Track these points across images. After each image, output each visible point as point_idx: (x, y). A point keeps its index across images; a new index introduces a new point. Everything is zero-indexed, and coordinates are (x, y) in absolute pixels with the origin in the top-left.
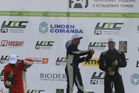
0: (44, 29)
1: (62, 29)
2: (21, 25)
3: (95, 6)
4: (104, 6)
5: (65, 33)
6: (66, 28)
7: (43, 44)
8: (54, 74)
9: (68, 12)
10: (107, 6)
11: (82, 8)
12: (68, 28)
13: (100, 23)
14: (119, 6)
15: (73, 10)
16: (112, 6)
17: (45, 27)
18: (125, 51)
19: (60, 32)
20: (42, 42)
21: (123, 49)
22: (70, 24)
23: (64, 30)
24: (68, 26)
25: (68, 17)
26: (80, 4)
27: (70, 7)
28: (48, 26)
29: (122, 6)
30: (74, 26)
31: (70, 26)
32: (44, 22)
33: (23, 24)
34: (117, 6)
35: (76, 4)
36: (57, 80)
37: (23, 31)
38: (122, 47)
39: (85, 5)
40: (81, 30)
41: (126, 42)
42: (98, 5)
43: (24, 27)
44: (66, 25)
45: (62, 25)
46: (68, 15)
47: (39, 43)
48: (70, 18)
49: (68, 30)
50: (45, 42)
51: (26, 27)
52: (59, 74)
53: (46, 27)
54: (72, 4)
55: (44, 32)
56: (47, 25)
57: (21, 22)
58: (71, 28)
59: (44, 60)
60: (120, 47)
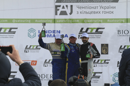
0: (32, 34)
1: (49, 34)
2: (11, 31)
3: (79, 13)
4: (87, 13)
5: (52, 38)
6: (53, 33)
7: (31, 48)
8: (42, 75)
9: (54, 19)
10: (89, 13)
11: (67, 15)
12: (54, 33)
13: (83, 28)
14: (101, 12)
15: (58, 17)
16: (94, 13)
17: (33, 32)
18: (106, 52)
19: (47, 37)
20: (31, 46)
21: (105, 51)
22: (56, 30)
23: (51, 35)
24: (54, 32)
25: (54, 23)
26: (66, 11)
27: (56, 14)
28: (36, 32)
29: (103, 12)
30: (60, 31)
31: (56, 31)
32: (32, 28)
33: (12, 30)
34: (99, 12)
35: (61, 11)
36: (45, 80)
37: (13, 37)
38: (104, 49)
39: (70, 12)
40: (66, 35)
41: (107, 45)
42: (82, 13)
43: (14, 33)
44: (53, 31)
45: (49, 31)
46: (54, 21)
47: (28, 47)
48: (56, 24)
49: (54, 35)
50: (34, 46)
51: (16, 32)
52: (47, 75)
53: (35, 33)
54: (58, 11)
55: (32, 37)
56: (35, 30)
57: (11, 29)
58: (57, 33)
59: (33, 62)
60: (102, 49)
